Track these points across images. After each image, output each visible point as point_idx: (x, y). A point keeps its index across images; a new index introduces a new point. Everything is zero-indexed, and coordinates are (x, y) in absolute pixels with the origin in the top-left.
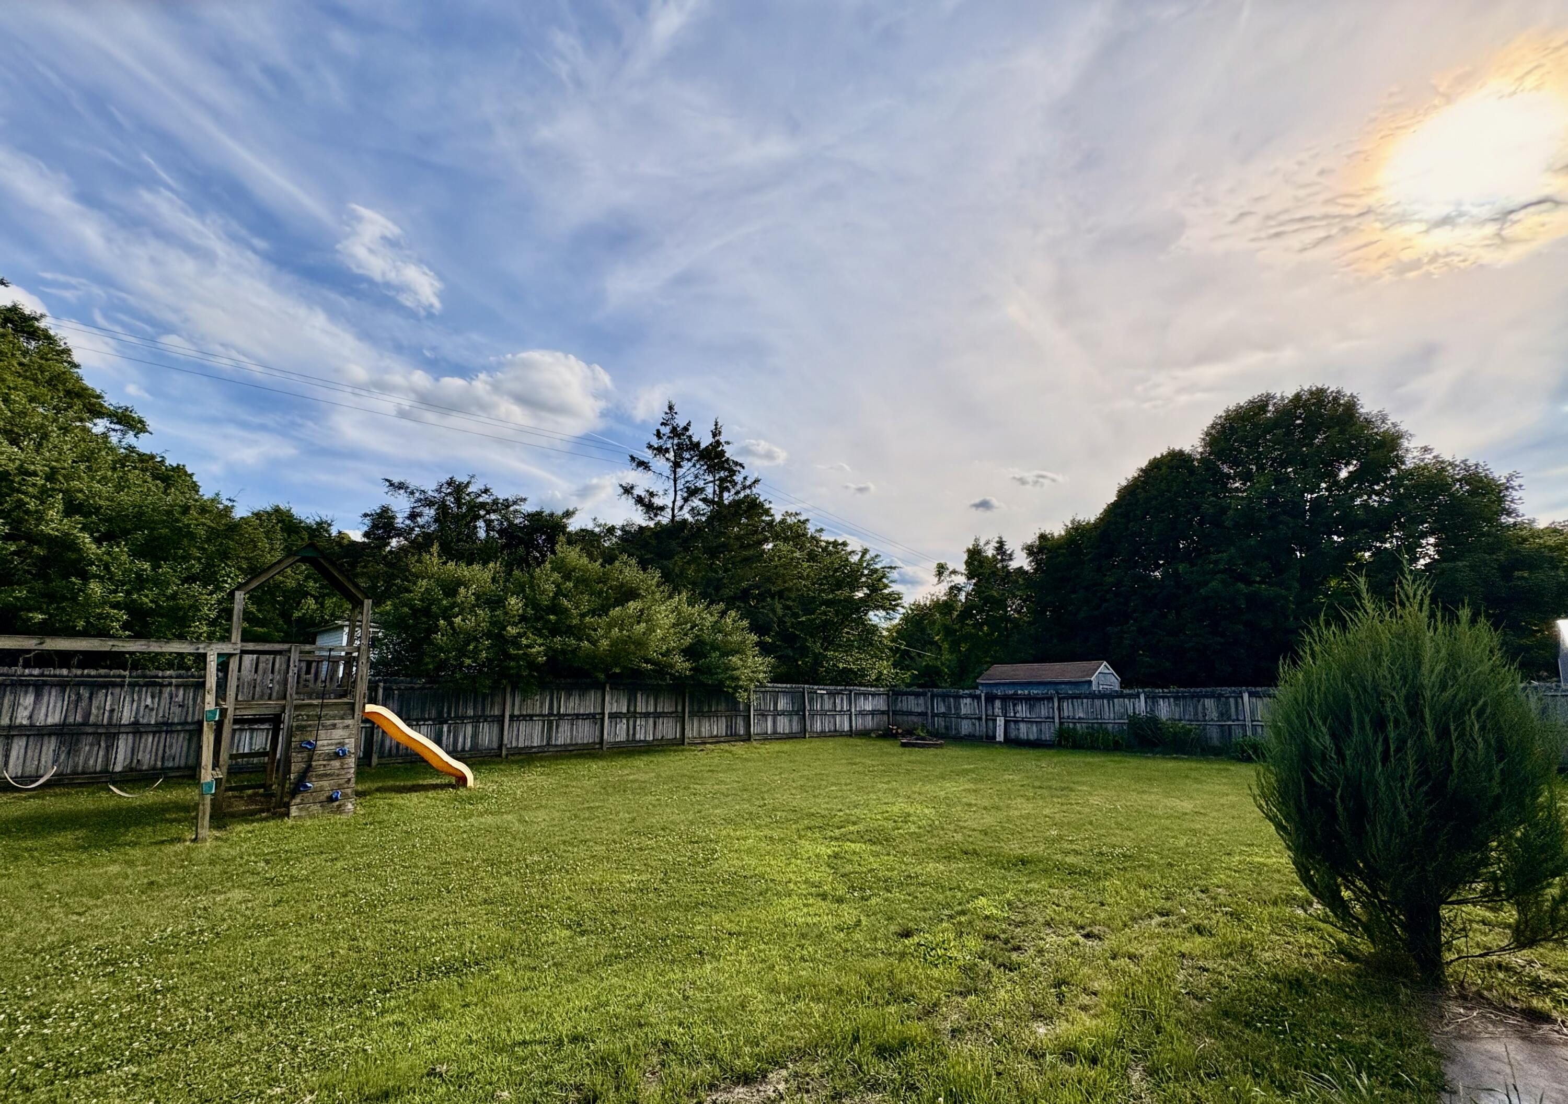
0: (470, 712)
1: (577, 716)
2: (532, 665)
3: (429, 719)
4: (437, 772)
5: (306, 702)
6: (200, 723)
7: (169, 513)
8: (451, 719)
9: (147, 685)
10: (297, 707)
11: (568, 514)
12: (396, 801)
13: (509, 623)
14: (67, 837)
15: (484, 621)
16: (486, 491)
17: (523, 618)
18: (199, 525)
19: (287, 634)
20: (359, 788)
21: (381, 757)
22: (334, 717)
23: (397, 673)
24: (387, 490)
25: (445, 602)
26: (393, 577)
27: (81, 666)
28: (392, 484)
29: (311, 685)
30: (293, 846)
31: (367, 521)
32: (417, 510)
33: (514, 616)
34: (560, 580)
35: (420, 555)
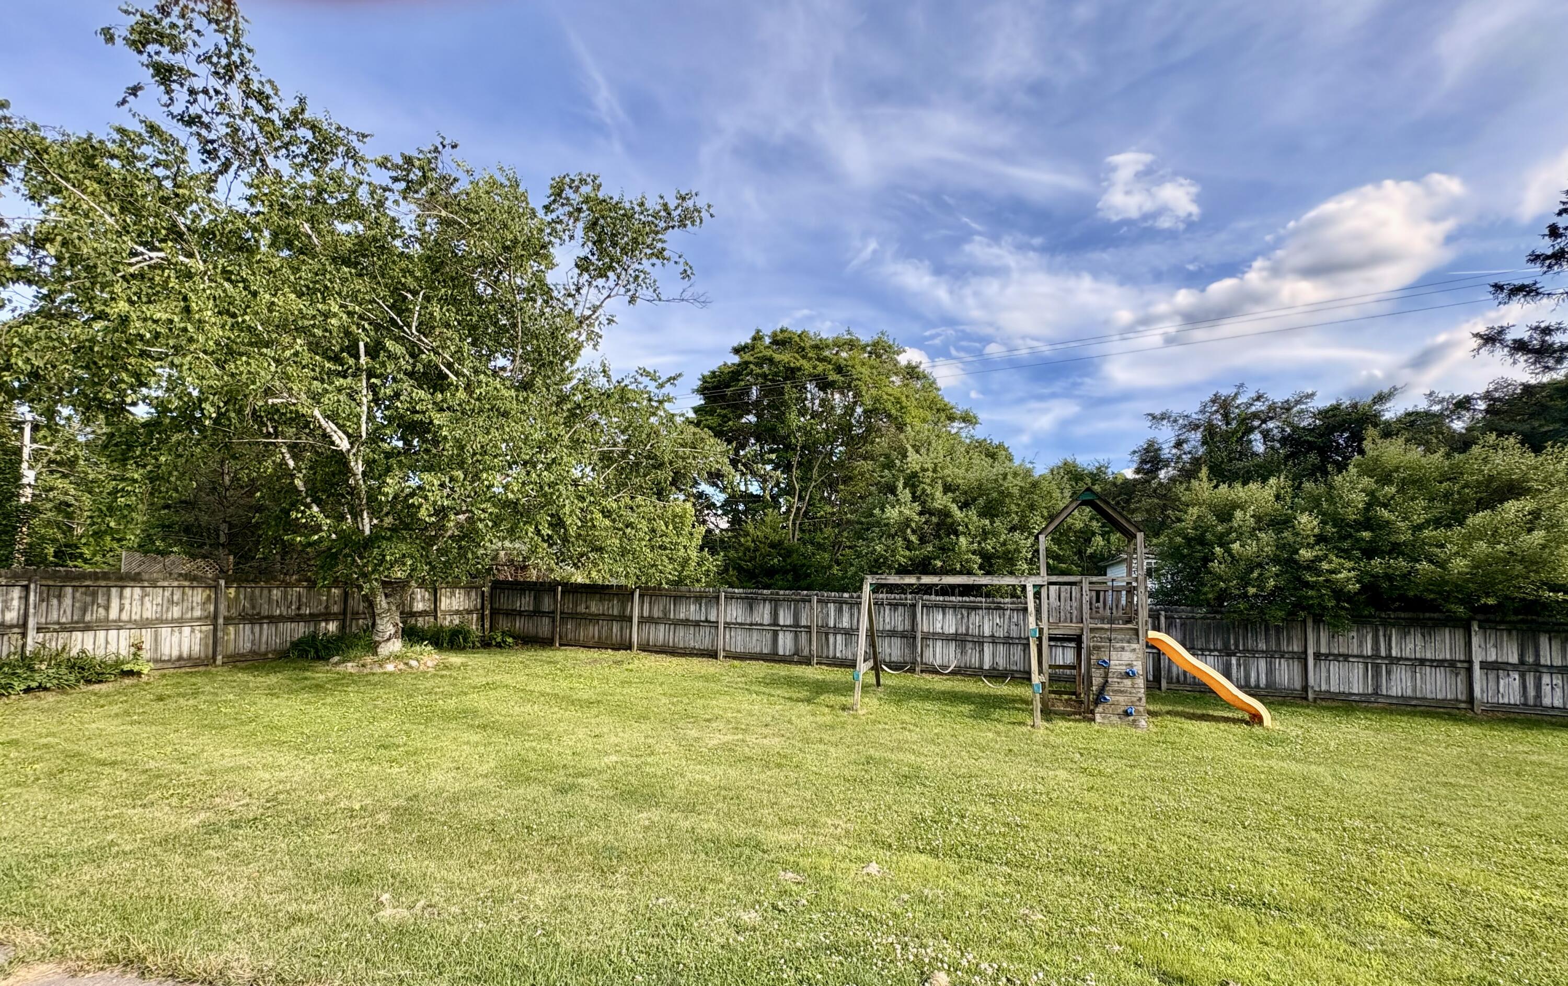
0: (1262, 646)
1: (1422, 662)
2: (1339, 593)
3: (1215, 650)
4: (1228, 706)
5: (1099, 626)
6: (1028, 639)
7: (996, 480)
8: (1240, 651)
9: (996, 609)
10: (1092, 630)
11: (1381, 398)
12: (1185, 726)
13: (1302, 546)
14: (966, 708)
15: (1268, 545)
16: (1258, 398)
17: (1321, 539)
18: (1013, 485)
19: (1083, 568)
20: (1151, 708)
21: (1170, 681)
22: (1122, 641)
23: (1177, 603)
24: (1149, 424)
25: (1219, 528)
26: (1164, 508)
27: (961, 595)
28: (1154, 418)
29: (1101, 610)
30: (1099, 747)
31: (1136, 458)
32: (1182, 437)
33: (1308, 536)
34: (1374, 486)
35: (1189, 482)
